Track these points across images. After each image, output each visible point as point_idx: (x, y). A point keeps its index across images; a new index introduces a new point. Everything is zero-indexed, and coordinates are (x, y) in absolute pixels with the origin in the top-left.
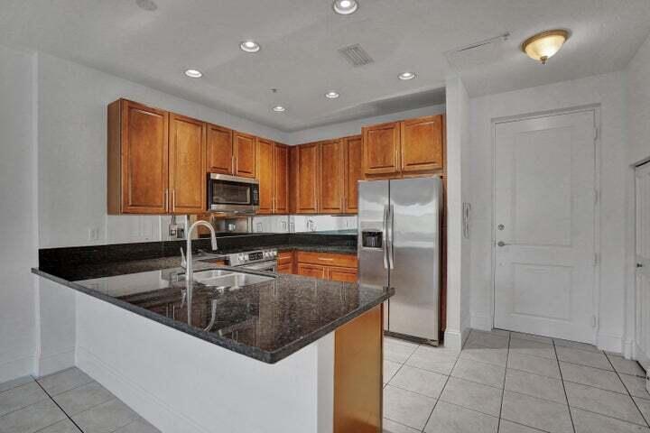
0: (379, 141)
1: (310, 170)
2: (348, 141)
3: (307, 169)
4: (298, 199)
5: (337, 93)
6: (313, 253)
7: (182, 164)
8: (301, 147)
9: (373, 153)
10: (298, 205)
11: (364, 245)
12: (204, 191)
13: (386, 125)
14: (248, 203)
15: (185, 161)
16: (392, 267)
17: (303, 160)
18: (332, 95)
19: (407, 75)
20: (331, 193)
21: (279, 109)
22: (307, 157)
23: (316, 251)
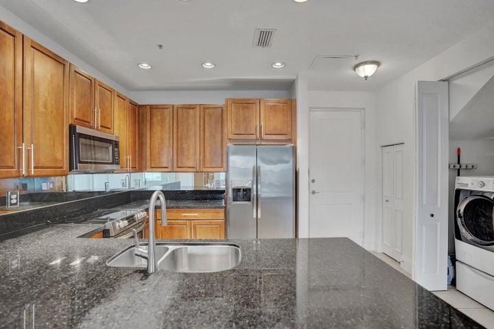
0: (241, 112)
1: (162, 129)
2: (205, 108)
3: (159, 128)
4: (148, 158)
5: (212, 63)
6: (175, 210)
7: (41, 109)
8: (152, 107)
9: (236, 122)
10: (148, 164)
11: (235, 200)
12: (66, 148)
13: (248, 100)
14: (111, 161)
15: (45, 107)
16: (259, 216)
17: (155, 120)
18: (208, 65)
19: (278, 64)
20: (186, 153)
21: (145, 66)
22: (159, 117)
23: (177, 207)
